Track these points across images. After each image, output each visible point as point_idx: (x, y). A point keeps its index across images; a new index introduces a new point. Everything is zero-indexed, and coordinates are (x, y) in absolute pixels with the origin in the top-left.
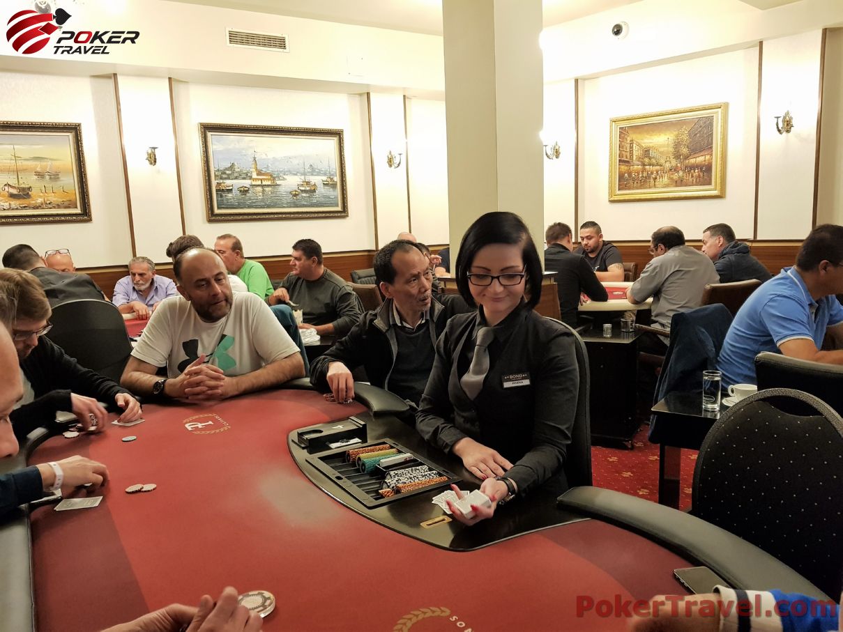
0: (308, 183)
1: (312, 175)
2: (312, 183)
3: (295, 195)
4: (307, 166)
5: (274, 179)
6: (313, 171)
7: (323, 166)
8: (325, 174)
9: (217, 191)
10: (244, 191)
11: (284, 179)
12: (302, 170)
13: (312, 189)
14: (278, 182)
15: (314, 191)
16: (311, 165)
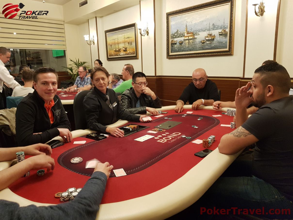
0: (210, 35)
1: (213, 30)
2: (213, 35)
3: (203, 43)
4: (211, 24)
5: (194, 35)
6: (215, 27)
7: (220, 23)
8: (221, 28)
9: (171, 44)
10: (181, 43)
11: (199, 34)
12: (208, 28)
13: (213, 38)
14: (196, 37)
15: (213, 40)
16: (213, 24)
